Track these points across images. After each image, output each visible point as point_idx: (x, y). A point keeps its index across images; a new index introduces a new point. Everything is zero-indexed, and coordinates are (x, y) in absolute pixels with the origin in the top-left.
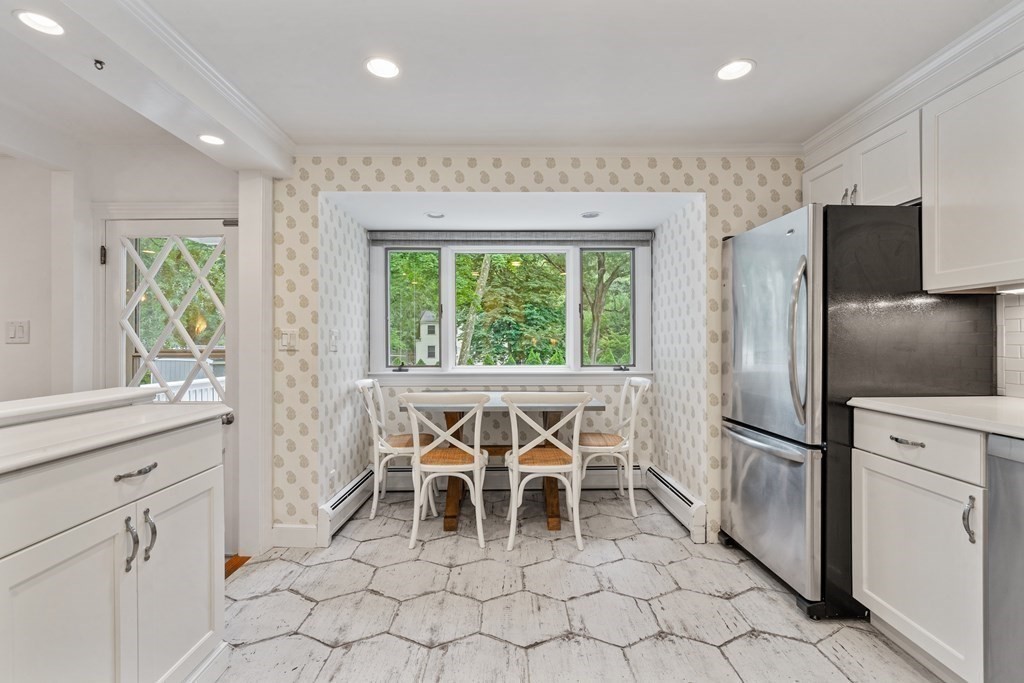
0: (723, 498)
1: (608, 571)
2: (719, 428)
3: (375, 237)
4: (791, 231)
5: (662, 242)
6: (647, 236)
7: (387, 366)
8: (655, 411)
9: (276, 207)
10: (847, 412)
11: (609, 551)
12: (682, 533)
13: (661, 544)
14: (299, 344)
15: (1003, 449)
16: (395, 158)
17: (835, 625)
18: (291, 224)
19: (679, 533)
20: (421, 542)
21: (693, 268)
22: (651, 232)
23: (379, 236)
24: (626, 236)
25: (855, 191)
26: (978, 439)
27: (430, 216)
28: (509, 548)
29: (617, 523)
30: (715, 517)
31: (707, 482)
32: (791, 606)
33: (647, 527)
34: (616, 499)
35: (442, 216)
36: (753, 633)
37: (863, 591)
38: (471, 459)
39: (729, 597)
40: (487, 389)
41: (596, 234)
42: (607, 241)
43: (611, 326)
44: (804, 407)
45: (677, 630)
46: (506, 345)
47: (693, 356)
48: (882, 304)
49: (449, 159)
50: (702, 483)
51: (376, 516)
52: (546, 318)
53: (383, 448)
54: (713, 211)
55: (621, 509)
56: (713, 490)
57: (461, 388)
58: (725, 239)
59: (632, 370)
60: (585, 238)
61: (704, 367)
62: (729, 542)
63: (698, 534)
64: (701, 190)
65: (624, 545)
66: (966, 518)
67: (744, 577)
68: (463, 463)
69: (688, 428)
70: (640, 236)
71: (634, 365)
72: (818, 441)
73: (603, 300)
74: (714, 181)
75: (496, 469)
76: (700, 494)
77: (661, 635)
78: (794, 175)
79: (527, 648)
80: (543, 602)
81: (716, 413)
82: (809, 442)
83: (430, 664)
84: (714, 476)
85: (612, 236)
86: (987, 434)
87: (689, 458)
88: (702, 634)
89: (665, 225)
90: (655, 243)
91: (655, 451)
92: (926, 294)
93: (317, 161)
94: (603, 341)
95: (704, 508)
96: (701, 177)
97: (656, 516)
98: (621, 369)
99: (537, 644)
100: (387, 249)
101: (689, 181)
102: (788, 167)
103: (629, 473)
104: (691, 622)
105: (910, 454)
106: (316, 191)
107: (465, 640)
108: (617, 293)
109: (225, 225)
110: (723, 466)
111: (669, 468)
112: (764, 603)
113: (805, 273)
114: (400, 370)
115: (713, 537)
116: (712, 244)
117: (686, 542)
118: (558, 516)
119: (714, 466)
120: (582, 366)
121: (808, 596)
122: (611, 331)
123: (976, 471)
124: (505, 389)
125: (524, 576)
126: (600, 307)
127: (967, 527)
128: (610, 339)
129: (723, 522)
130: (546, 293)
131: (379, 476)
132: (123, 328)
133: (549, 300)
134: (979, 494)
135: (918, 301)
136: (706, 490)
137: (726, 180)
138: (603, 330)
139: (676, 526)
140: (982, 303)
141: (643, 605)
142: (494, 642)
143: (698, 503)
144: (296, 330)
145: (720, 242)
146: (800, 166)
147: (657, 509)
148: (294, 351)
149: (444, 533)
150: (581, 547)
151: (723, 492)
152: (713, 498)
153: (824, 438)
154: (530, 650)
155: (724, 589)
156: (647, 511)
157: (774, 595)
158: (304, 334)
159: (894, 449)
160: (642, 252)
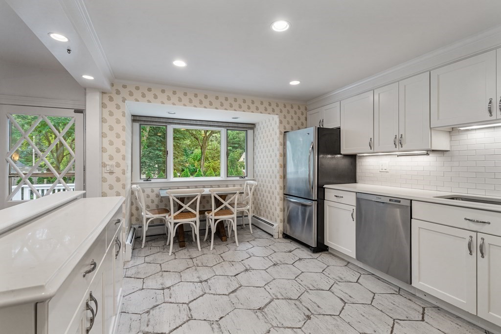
0: (284, 222)
1: (250, 251)
2: (282, 197)
3: (135, 119)
4: (308, 134)
5: (259, 129)
6: (252, 126)
7: (141, 179)
8: (255, 194)
9: (103, 105)
10: (323, 189)
11: (248, 245)
12: (270, 236)
13: (265, 240)
14: (116, 170)
15: (360, 196)
16: (162, 90)
17: (320, 253)
18: (111, 114)
19: (269, 237)
20: (174, 253)
21: (273, 141)
22: (254, 124)
23: (138, 118)
24: (245, 126)
25: (323, 121)
26: (355, 194)
27: (169, 113)
28: (211, 249)
29: (247, 236)
30: (281, 229)
31: (279, 217)
32: (308, 251)
33: (258, 236)
34: (242, 228)
35: (174, 113)
36: (300, 259)
37: (328, 242)
38: (195, 216)
39: (291, 252)
40: (204, 187)
41: (234, 124)
42: (237, 127)
43: (210, 157)
44: (312, 188)
45: (279, 262)
46: (157, 166)
47: (273, 173)
48: (329, 156)
49: (186, 93)
50: (277, 218)
51: (145, 246)
52: (178, 153)
53: (148, 215)
54: (281, 122)
55: (246, 231)
56: (281, 220)
57: (168, 188)
58: (285, 132)
59: (246, 178)
60: (230, 126)
61: (278, 177)
62: (286, 236)
63: (276, 236)
64: (277, 114)
65: (252, 242)
66: (352, 215)
67: (293, 246)
68: (191, 218)
69: (271, 199)
70: (250, 126)
71: (247, 176)
72: (316, 199)
73: (207, 144)
74: (281, 112)
75: (203, 221)
76: (276, 221)
77: (275, 265)
78: (304, 112)
79: (235, 276)
80: (233, 263)
81: (281, 192)
82: (314, 199)
83: (205, 287)
84: (281, 214)
85: (240, 125)
86: (356, 193)
87: (271, 209)
88: (286, 262)
89: (260, 124)
90: (255, 129)
91: (255, 209)
92: (341, 154)
93: (125, 87)
94: (206, 164)
95: (277, 227)
96: (277, 110)
97: (259, 232)
98: (243, 178)
99: (237, 274)
100: (140, 124)
101: (273, 111)
102: (303, 109)
103: (250, 217)
104: (282, 260)
105: (339, 200)
106: (124, 100)
107: (213, 278)
108: (211, 141)
109: (75, 112)
110: (284, 211)
111: (262, 215)
112: (301, 252)
113: (313, 147)
114: (147, 181)
115: (281, 236)
116: (281, 133)
117: (272, 239)
118: (226, 236)
119: (281, 211)
120: (227, 177)
121: (313, 246)
122: (210, 159)
123: (354, 203)
124: (211, 187)
125: (222, 257)
126: (206, 148)
127: (352, 217)
128: (210, 163)
129: (284, 230)
130: (178, 140)
131: (145, 228)
132: (8, 162)
133: (180, 144)
134: (355, 208)
135: (339, 156)
136: (278, 220)
137: (285, 111)
138: (207, 159)
139: (267, 235)
140: (353, 157)
141: (266, 258)
142: (223, 277)
143: (276, 225)
144: (114, 163)
145: (283, 133)
146: (306, 109)
147: (258, 230)
148: (113, 173)
149: (180, 249)
150: (238, 245)
151: (284, 219)
152: (281, 222)
153: (318, 198)
154: (236, 276)
155: (288, 250)
156: (255, 231)
157: (303, 249)
158: (118, 165)
159: (335, 199)
160: (250, 132)
